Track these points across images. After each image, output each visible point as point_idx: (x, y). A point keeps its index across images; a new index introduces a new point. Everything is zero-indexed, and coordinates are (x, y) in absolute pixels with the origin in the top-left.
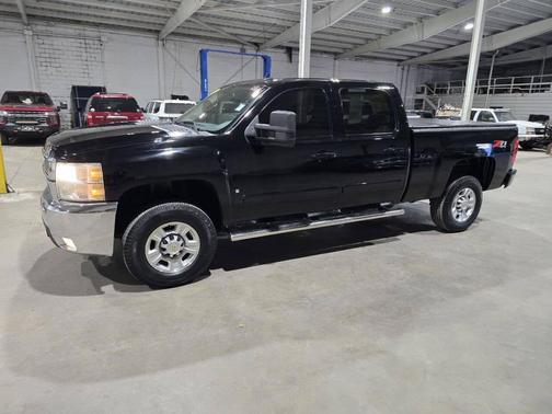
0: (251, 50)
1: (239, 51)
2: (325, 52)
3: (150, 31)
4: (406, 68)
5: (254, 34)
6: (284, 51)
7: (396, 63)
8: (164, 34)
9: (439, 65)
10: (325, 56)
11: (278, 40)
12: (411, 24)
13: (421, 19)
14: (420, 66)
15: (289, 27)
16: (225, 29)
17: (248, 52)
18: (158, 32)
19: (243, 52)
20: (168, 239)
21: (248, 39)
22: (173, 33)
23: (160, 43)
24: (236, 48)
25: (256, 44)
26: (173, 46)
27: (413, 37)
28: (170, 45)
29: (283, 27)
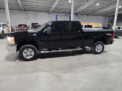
2: (85, 14)
4: (105, 17)
5: (69, 11)
6: (75, 14)
7: (103, 16)
8: (50, 12)
10: (85, 15)
12: (105, 7)
13: (107, 6)
14: (109, 16)
15: (76, 9)
16: (62, 11)
17: (67, 15)
18: (48, 12)
19: (66, 15)
21: (67, 12)
22: (51, 12)
23: (49, 14)
24: (65, 14)
25: (69, 13)
26: (51, 15)
27: (105, 10)
28: (51, 14)
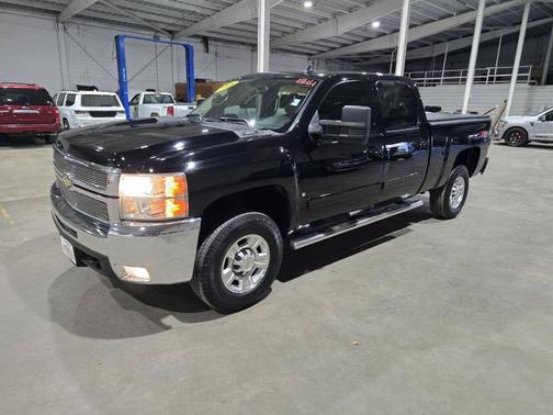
0: (165, 38)
1: (152, 38)
2: (243, 44)
3: (46, 11)
4: (316, 62)
5: (171, 21)
6: (199, 40)
7: (307, 57)
9: (343, 59)
10: (242, 47)
11: (195, 29)
12: (326, 19)
13: (335, 15)
14: (328, 60)
15: (209, 16)
16: (139, 15)
18: (57, 13)
20: (241, 254)
21: (163, 26)
22: (77, 16)
23: (60, 25)
24: (150, 35)
25: (170, 32)
26: (76, 30)
27: (327, 32)
28: (72, 29)
29: (202, 15)
